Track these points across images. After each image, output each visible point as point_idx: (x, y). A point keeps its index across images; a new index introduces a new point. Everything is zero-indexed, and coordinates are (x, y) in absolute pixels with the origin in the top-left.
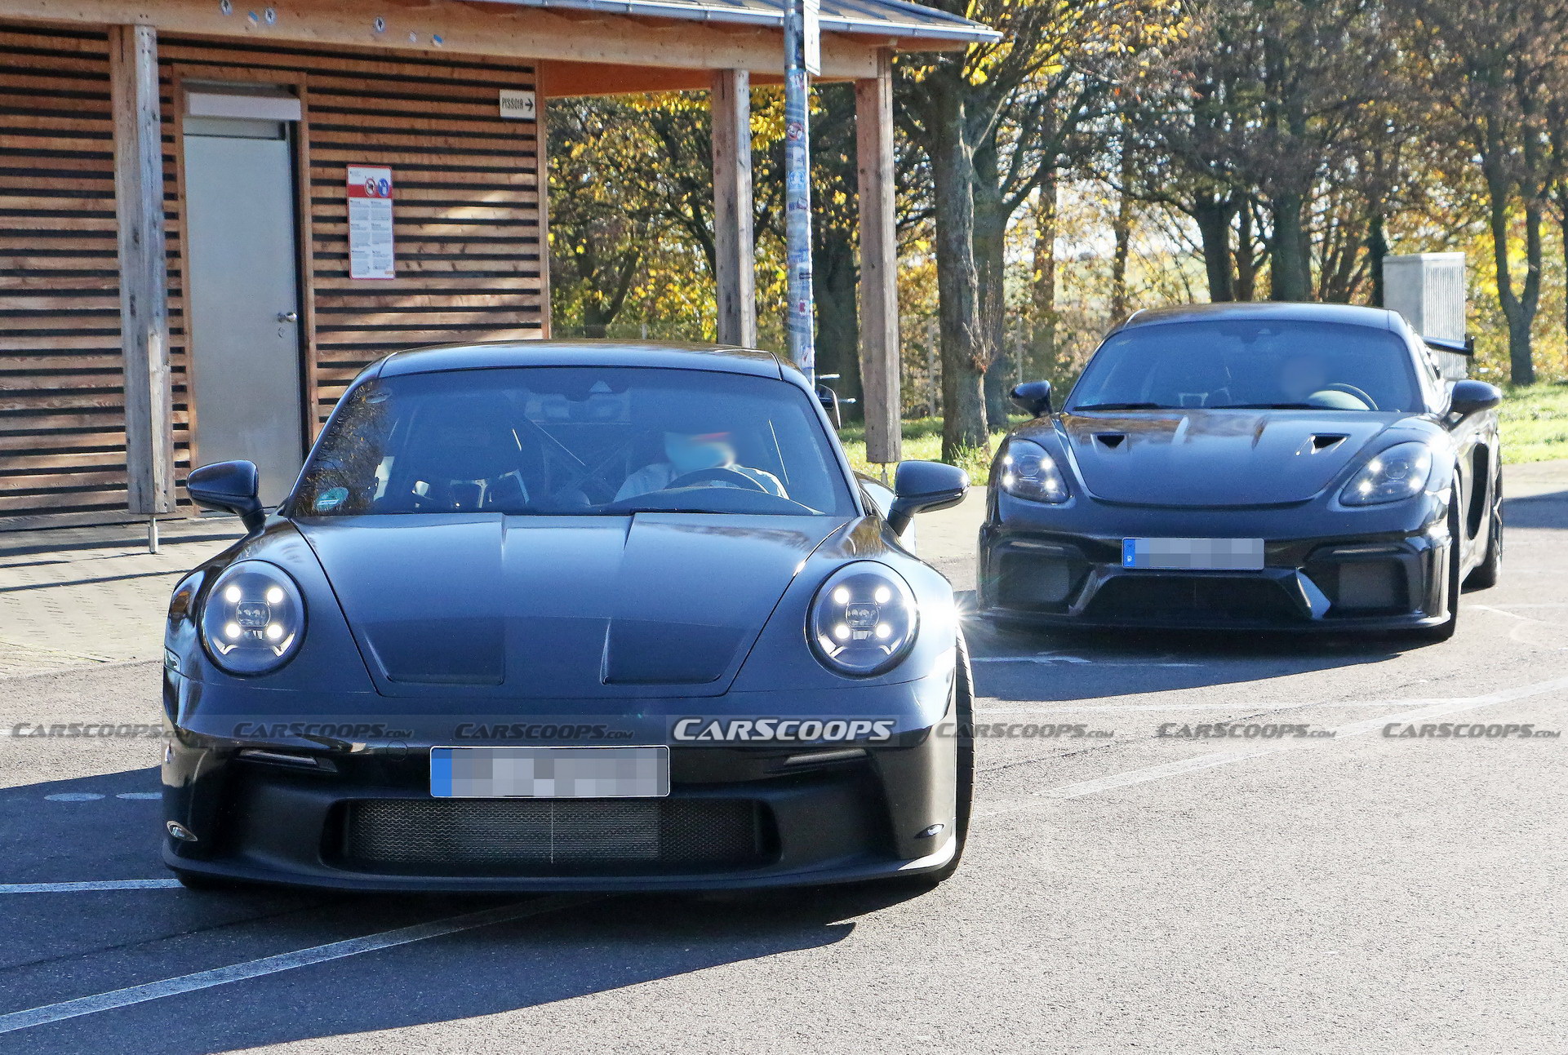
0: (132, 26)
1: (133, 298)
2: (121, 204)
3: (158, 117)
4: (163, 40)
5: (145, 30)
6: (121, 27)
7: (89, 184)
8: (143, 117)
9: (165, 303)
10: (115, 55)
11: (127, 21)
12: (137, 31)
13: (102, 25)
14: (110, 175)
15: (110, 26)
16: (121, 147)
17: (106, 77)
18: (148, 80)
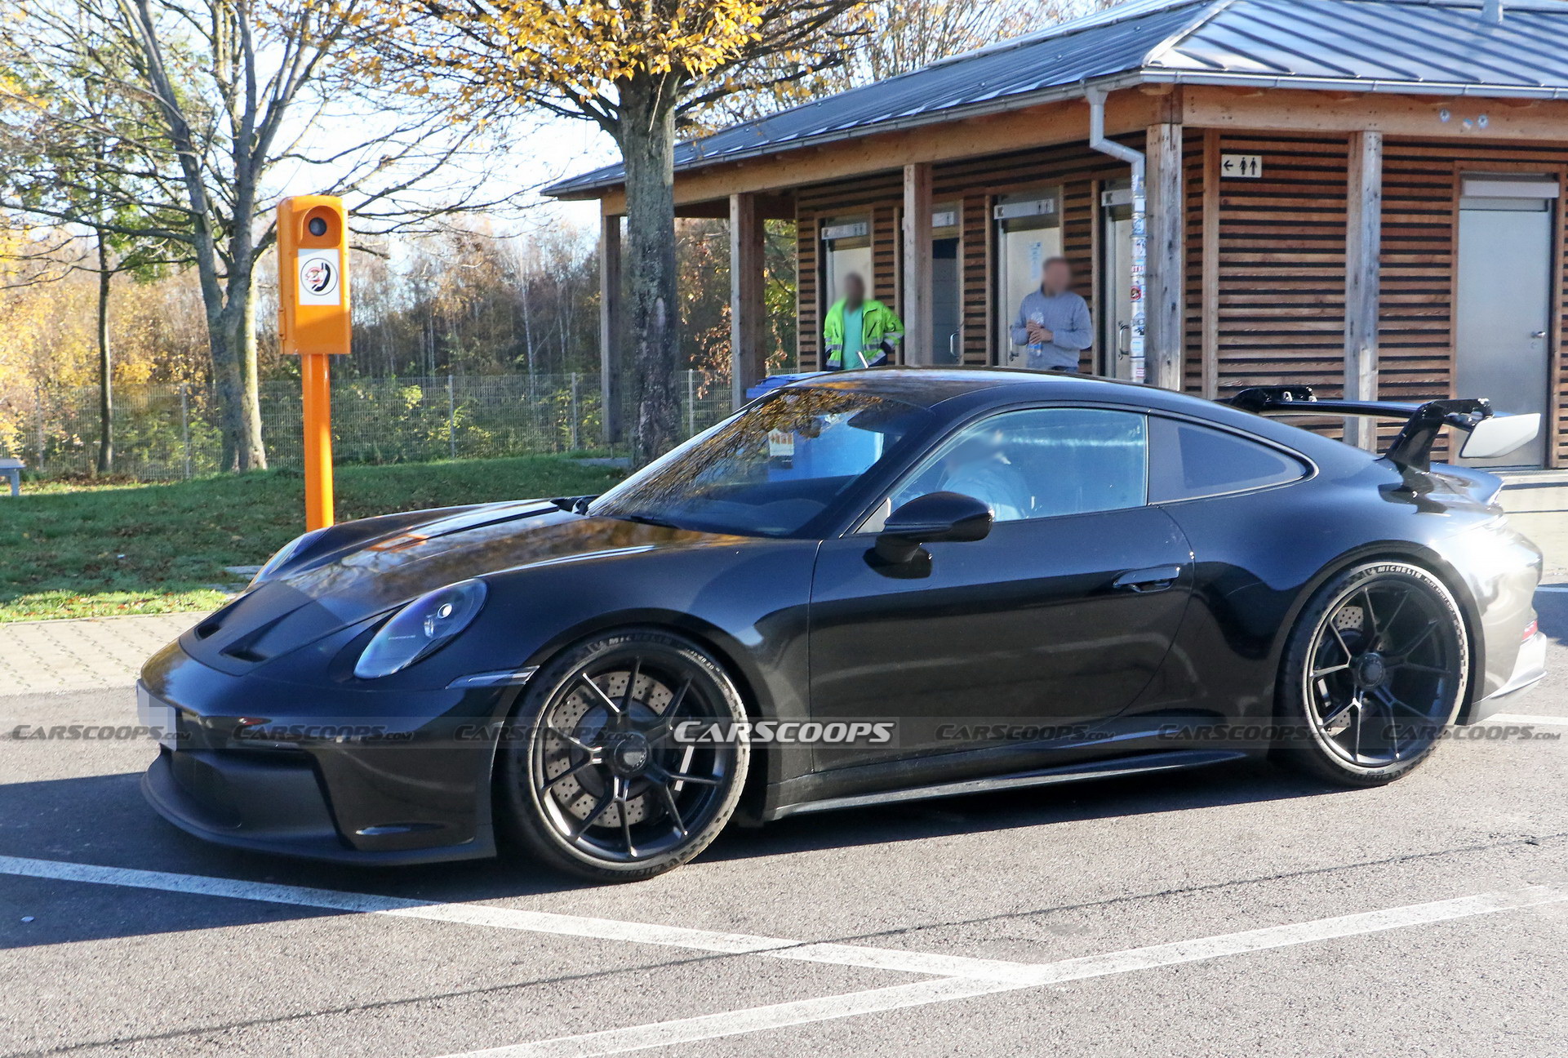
0: (1362, 132)
1: (1352, 323)
2: (1349, 258)
3: (1379, 195)
4: (1387, 142)
5: (1373, 134)
6: (1356, 133)
7: (1330, 244)
8: (1366, 196)
9: (1376, 326)
10: (1351, 154)
11: (1357, 128)
12: (1366, 135)
13: (1341, 133)
14: (1343, 238)
15: (1350, 133)
16: (1351, 218)
17: (1344, 170)
18: (1373, 170)
